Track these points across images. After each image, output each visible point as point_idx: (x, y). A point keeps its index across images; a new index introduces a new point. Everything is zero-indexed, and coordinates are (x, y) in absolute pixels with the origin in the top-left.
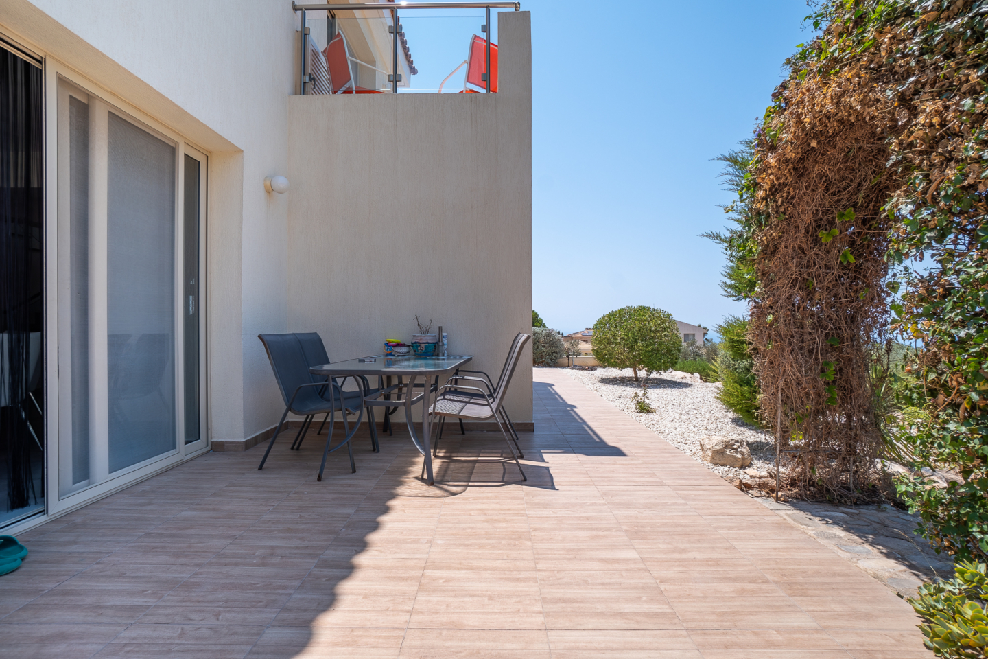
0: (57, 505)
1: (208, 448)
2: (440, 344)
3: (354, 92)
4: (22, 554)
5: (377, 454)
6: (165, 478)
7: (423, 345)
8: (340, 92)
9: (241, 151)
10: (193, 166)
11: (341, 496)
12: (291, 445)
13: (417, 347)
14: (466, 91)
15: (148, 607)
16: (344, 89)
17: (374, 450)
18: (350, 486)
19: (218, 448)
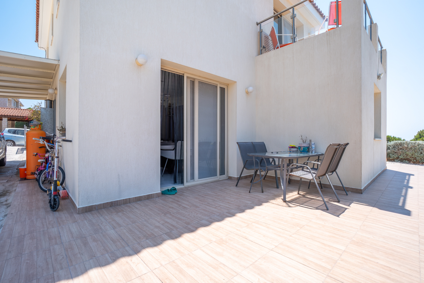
0: (186, 184)
1: (228, 178)
2: (310, 147)
3: (279, 47)
4: (176, 192)
5: (277, 189)
6: (212, 184)
7: (302, 148)
8: (276, 48)
9: (236, 82)
10: (223, 90)
11: (251, 198)
12: (250, 181)
13: (300, 148)
14: (328, 30)
15: (187, 208)
16: (276, 47)
17: (277, 187)
18: (257, 196)
19: (230, 178)
